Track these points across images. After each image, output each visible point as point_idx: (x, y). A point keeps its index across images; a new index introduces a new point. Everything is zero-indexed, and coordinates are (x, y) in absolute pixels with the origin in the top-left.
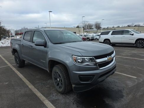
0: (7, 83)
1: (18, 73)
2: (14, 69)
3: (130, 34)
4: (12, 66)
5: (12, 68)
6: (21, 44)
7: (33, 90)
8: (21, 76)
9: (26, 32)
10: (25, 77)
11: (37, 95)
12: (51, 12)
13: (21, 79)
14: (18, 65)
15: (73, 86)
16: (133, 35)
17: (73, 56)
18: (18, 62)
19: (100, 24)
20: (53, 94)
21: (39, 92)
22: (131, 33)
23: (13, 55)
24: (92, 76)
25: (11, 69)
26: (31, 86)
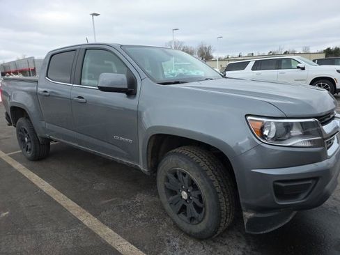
0: (4, 214)
1: (35, 178)
2: (18, 166)
3: (298, 67)
4: (10, 156)
5: (10, 162)
6: (40, 90)
7: (99, 233)
8: (45, 186)
9: (52, 56)
10: (61, 190)
11: (119, 249)
12: (97, 15)
13: (50, 197)
14: (29, 154)
15: (248, 215)
16: (303, 69)
17: (249, 118)
18: (29, 144)
19: (210, 48)
20: (169, 242)
21: (121, 239)
22: (299, 65)
23: (10, 125)
24: (310, 182)
25: (10, 167)
26: (89, 220)
